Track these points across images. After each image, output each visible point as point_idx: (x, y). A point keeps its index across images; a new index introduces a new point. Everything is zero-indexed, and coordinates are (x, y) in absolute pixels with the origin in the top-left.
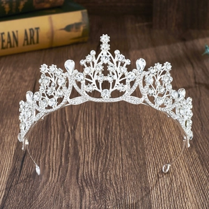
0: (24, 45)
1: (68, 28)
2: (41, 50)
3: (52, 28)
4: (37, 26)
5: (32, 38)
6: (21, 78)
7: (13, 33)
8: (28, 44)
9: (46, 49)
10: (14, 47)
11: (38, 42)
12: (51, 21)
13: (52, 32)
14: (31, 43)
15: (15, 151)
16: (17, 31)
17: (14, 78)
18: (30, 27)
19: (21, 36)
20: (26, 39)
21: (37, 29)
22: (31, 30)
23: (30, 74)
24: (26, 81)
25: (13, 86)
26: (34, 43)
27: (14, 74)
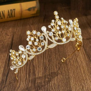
0: (8, 18)
1: (29, 9)
2: (16, 20)
3: (21, 9)
4: (14, 8)
5: (11, 14)
6: (6, 34)
7: (2, 11)
8: (9, 17)
9: (18, 20)
10: (3, 18)
11: (14, 16)
12: (21, 6)
13: (22, 11)
14: (11, 17)
15: (3, 71)
16: (4, 11)
17: (3, 34)
18: (11, 9)
19: (6, 13)
20: (9, 15)
21: (14, 10)
22: (11, 10)
23: (11, 32)
24: (8, 36)
25: (2, 38)
26: (13, 17)
27: (3, 32)
